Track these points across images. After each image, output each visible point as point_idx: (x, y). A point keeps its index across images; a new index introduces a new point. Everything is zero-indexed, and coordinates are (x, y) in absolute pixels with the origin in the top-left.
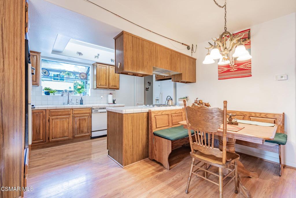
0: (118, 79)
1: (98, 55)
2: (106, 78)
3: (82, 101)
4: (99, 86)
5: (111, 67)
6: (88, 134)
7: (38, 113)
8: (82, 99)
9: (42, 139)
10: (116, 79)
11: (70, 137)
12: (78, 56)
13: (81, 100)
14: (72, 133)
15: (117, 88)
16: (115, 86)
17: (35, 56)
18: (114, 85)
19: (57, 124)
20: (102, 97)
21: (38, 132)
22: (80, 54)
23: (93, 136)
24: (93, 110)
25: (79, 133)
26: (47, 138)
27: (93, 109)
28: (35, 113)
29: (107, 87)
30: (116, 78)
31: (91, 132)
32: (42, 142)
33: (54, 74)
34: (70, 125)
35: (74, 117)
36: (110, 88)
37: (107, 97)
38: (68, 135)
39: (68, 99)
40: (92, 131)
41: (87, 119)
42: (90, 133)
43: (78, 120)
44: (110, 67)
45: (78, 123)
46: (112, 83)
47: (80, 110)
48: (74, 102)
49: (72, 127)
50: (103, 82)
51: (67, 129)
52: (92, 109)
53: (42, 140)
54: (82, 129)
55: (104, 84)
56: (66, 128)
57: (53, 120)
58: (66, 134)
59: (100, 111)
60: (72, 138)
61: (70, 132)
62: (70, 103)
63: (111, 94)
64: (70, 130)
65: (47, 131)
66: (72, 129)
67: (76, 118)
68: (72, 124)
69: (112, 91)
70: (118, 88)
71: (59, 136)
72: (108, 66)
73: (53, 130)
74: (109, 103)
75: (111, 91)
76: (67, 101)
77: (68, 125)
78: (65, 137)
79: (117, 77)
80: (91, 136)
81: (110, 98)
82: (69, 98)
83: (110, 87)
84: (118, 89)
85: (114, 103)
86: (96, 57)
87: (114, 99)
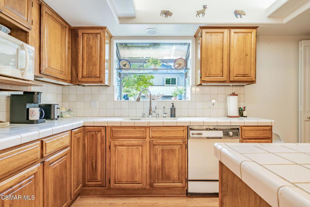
0: (253, 59)
1: (205, 7)
2: (223, 59)
3: (173, 110)
4: (207, 79)
5: (235, 33)
6: (181, 184)
7: (94, 133)
8: (173, 106)
9: (99, 180)
10: (248, 57)
11: (145, 184)
12: (163, 18)
13: (171, 109)
14: (148, 178)
15: (250, 80)
16: (244, 76)
17: (99, 34)
18: (242, 72)
19: (122, 156)
20: (214, 101)
21: (94, 167)
22: (167, 14)
23: (190, 191)
24: (191, 132)
25: (162, 179)
26: (107, 180)
27: (191, 129)
28: (90, 132)
29: (224, 78)
30: (246, 55)
31: (187, 180)
32: (100, 186)
33: (166, 78)
34: (145, 161)
35: (152, 145)
36: (232, 82)
37: (226, 101)
38: (140, 180)
39: (150, 107)
40: (189, 178)
41: (177, 150)
42: (184, 182)
43: (159, 151)
44: (233, 31)
45: (159, 157)
46: (237, 69)
47: (164, 131)
48: (160, 112)
49: (148, 164)
50: (215, 69)
51: (139, 168)
52: (189, 129)
53: (99, 182)
54: (167, 170)
55: (219, 72)
56: (137, 166)
57: (117, 147)
58: (137, 179)
59: (206, 134)
60: (148, 187)
61: (144, 174)
62: (154, 114)
63: (234, 94)
64: (144, 171)
65: (107, 166)
66: (148, 168)
67: (156, 147)
68: (148, 158)
69: (238, 88)
70: (254, 79)
71: (125, 180)
72: (226, 31)
73: (117, 166)
74: (229, 115)
75: (235, 88)
76: (149, 110)
77: (140, 160)
78: (135, 183)
79: (249, 53)
80: (187, 190)
81: (233, 105)
82: (152, 106)
83: (232, 79)
84: (253, 82)
85: (241, 114)
86: (198, 13)
87: (242, 107)
